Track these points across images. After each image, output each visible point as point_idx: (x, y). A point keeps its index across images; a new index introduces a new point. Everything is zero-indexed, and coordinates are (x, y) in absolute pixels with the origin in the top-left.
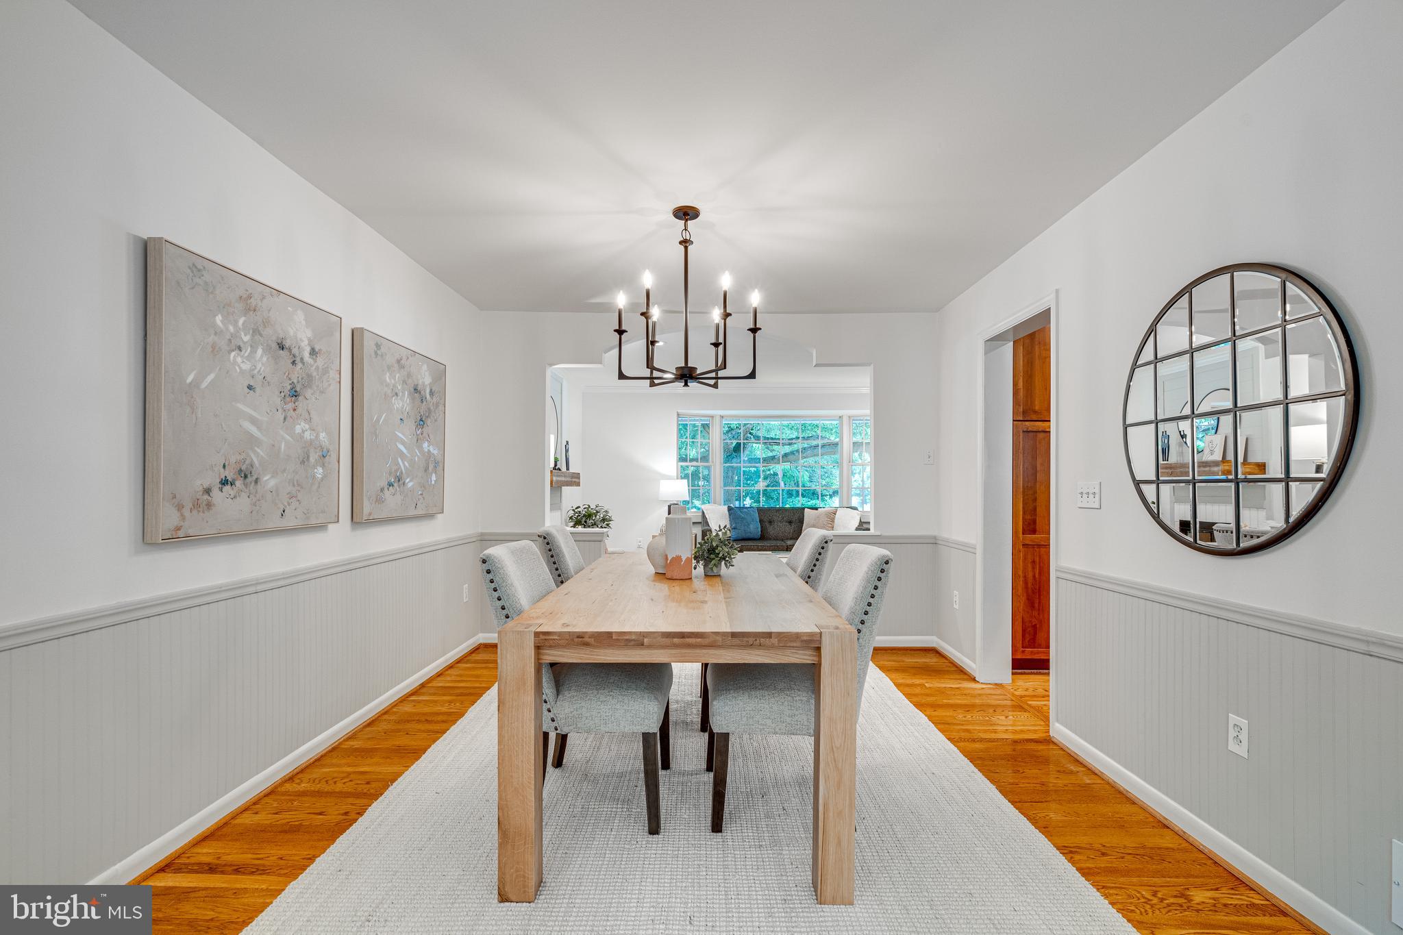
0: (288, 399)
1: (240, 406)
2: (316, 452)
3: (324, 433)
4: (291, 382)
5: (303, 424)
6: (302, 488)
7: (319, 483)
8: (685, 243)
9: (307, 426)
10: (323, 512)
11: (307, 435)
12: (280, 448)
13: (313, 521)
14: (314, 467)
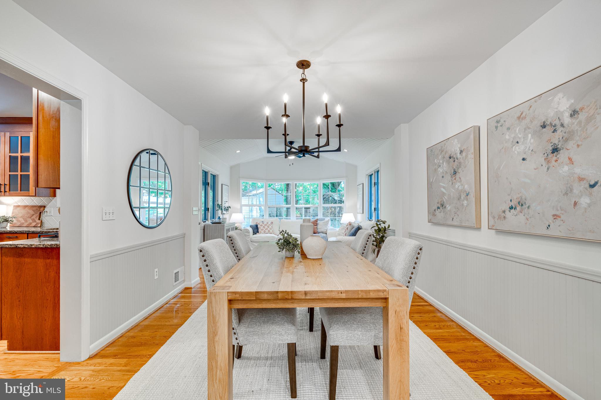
0: (453, 176)
1: (441, 184)
2: (464, 194)
3: (467, 185)
4: (453, 169)
5: (458, 184)
6: (459, 210)
7: (466, 208)
8: (303, 80)
9: (460, 184)
10: (468, 221)
11: (460, 188)
12: (451, 195)
13: (464, 224)
14: (463, 201)
